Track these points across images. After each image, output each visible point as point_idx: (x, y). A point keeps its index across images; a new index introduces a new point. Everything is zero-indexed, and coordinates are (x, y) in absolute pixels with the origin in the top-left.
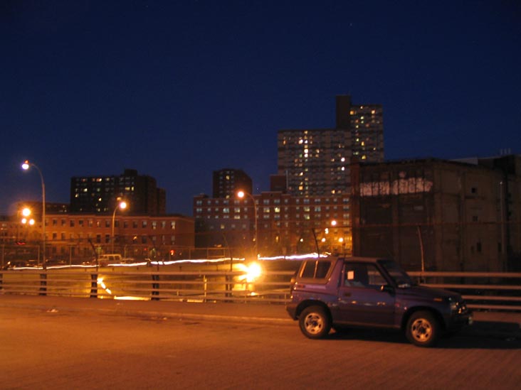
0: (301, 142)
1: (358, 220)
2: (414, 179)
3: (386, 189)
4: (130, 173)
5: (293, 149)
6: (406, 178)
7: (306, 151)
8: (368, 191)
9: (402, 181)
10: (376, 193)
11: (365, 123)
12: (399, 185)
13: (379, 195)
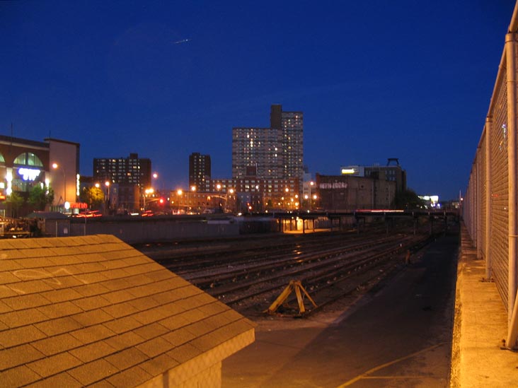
0: (248, 136)
2: (341, 183)
3: (330, 186)
4: (134, 156)
5: (243, 141)
6: (338, 182)
7: (252, 143)
8: (323, 186)
11: (291, 124)
12: (335, 185)
13: (327, 188)
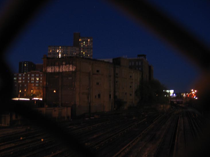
0: (58, 51)
1: (45, 83)
2: (68, 65)
3: (57, 69)
5: (55, 54)
6: (66, 65)
7: (60, 55)
8: (50, 70)
9: (64, 66)
10: (53, 71)
11: (85, 45)
12: (62, 67)
13: (54, 72)
